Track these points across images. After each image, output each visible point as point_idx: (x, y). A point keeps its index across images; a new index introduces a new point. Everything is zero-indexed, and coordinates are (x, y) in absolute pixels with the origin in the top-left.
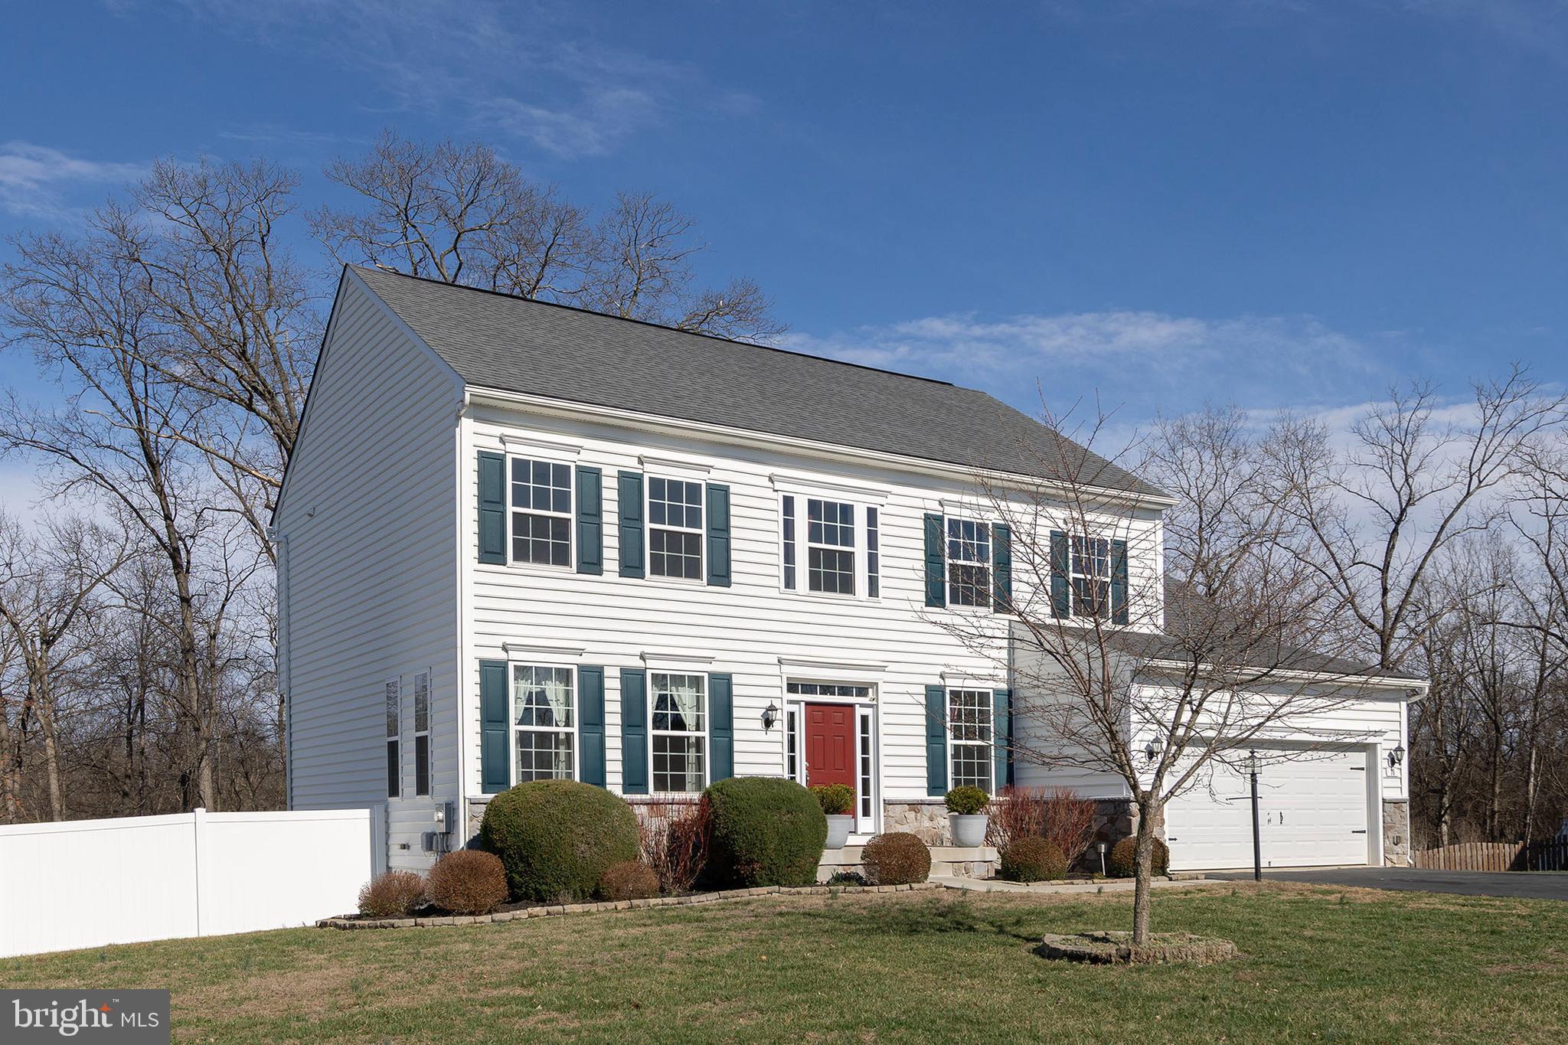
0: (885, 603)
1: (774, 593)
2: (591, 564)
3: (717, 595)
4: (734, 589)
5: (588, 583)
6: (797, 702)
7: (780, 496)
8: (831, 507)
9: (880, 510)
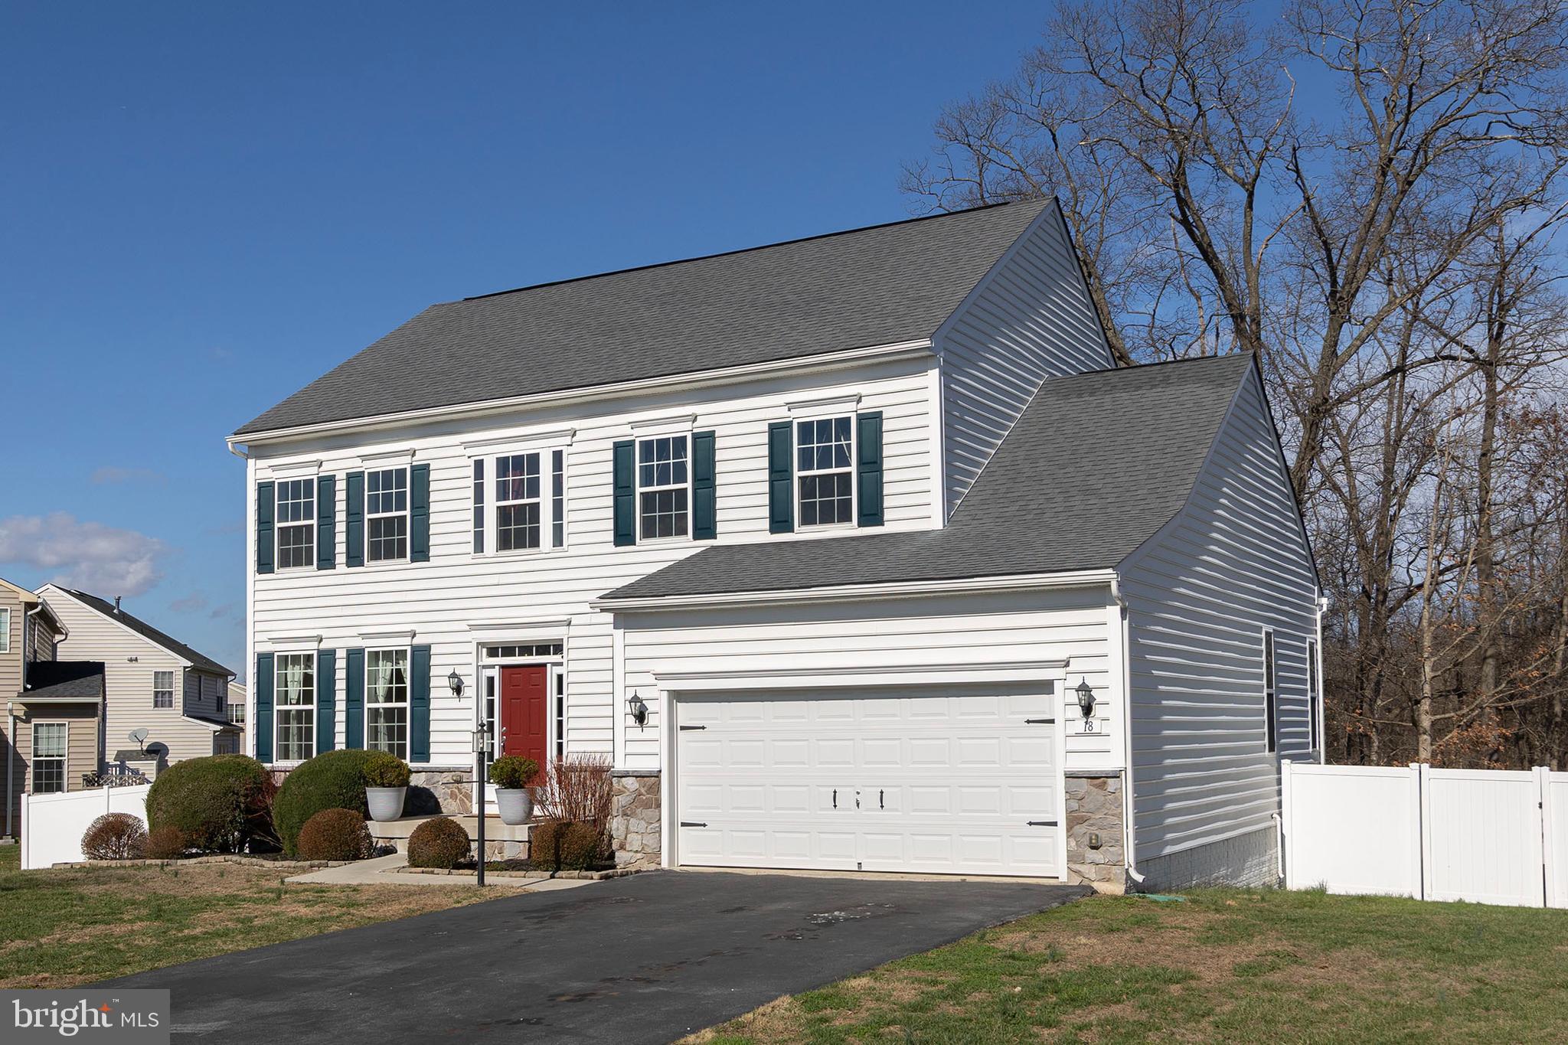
0: (573, 551)
1: (468, 559)
2: (327, 561)
3: (420, 569)
4: (433, 561)
5: (327, 577)
6: (493, 667)
7: (471, 462)
8: (518, 460)
9: (566, 451)
